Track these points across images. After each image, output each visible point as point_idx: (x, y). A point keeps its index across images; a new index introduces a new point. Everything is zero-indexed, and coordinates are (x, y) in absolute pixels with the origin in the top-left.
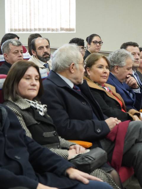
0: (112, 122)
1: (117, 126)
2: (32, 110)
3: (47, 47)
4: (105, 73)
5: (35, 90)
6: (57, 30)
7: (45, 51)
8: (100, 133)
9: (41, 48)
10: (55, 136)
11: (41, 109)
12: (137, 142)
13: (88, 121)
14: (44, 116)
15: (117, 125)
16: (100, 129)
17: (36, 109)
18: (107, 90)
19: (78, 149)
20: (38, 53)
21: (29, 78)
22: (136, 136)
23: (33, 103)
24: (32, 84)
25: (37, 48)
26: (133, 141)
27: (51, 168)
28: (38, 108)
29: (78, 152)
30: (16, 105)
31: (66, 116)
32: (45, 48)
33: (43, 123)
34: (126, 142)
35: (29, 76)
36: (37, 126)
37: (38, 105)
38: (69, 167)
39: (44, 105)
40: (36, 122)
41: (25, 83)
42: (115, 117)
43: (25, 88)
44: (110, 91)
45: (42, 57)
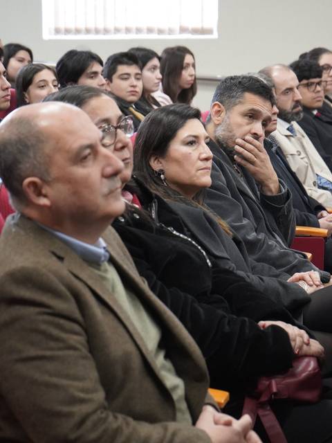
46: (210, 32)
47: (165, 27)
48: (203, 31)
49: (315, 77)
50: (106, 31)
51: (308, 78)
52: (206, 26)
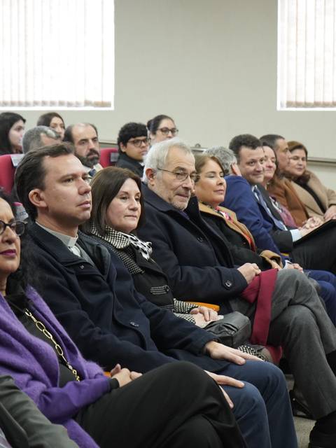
0: (249, 270)
1: (258, 277)
2: (132, 251)
3: (94, 139)
4: (221, 184)
5: (136, 217)
6: (78, 104)
7: (90, 148)
8: (231, 287)
9: (85, 141)
10: (167, 292)
11: (146, 249)
12: (292, 303)
13: (209, 269)
14: (149, 261)
15: (256, 275)
16: (231, 282)
17: (138, 248)
18: (225, 216)
19: (207, 314)
20: (78, 152)
21: (126, 197)
22: (290, 294)
23: (131, 238)
24: (131, 207)
25: (76, 142)
26: (286, 303)
27: (180, 342)
28: (141, 247)
29: (208, 319)
30: (107, 242)
31: (175, 260)
32: (91, 141)
33: (149, 272)
34: (274, 304)
35: (127, 193)
36: (140, 276)
37: (140, 242)
38: (210, 340)
39: (148, 243)
40: (140, 270)
41: (120, 205)
42: (252, 263)
43: (120, 213)
44: (230, 218)
45: (85, 157)
46: (108, 105)
47: (73, 100)
48: (103, 104)
49: (141, 136)
50: (27, 104)
51: (134, 137)
52: (106, 100)
